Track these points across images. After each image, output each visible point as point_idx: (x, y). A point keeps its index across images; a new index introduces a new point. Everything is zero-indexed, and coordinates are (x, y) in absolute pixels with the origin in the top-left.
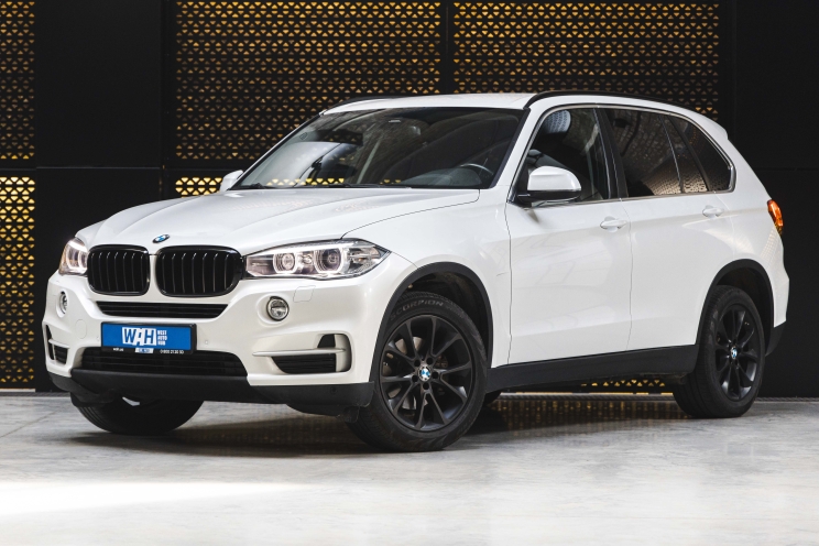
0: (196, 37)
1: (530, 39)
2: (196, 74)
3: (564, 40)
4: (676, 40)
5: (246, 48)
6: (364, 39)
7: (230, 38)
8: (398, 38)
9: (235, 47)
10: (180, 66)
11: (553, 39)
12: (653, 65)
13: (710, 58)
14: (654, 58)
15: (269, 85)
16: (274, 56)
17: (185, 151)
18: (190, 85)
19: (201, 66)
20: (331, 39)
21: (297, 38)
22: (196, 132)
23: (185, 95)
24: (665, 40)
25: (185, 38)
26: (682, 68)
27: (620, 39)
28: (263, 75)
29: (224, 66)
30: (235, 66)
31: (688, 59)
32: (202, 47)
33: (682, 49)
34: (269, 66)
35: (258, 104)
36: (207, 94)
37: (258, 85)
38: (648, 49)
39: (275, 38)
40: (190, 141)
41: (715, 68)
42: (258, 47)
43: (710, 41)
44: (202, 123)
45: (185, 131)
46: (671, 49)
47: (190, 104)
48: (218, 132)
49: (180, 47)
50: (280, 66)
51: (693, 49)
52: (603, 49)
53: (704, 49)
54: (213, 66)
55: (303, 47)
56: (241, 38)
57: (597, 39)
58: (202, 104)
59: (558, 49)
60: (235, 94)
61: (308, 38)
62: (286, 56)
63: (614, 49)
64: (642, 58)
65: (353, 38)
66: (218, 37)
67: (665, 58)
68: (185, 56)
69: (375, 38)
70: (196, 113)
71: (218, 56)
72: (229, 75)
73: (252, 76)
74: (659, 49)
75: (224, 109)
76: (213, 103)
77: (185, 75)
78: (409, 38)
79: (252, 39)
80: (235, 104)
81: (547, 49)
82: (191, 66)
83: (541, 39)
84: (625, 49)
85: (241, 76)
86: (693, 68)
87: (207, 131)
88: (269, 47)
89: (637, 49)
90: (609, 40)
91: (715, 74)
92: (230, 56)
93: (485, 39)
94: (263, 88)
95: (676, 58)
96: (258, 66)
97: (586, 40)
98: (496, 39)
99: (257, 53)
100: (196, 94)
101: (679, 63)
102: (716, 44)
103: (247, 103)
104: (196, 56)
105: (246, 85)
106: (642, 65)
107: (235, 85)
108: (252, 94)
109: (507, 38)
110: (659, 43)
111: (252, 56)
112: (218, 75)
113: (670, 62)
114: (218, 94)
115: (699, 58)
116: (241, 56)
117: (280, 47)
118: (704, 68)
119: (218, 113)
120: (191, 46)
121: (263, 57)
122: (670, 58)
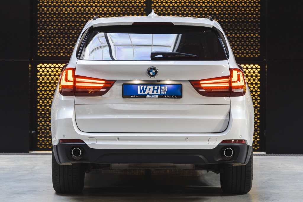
0: (45, 6)
1: (183, 6)
2: (45, 21)
3: (197, 7)
4: (243, 6)
5: (66, 10)
6: (115, 6)
7: (59, 6)
8: (128, 6)
9: (62, 10)
10: (39, 18)
11: (192, 6)
12: (234, 17)
13: (257, 14)
14: (234, 14)
15: (75, 26)
16: (78, 14)
17: (41, 53)
18: (43, 25)
19: (48, 18)
20: (101, 6)
21: (87, 6)
22: (45, 45)
23: (41, 30)
24: (238, 6)
25: (41, 6)
26: (245, 18)
27: (220, 6)
28: (73, 22)
29: (57, 18)
30: (62, 18)
31: (248, 14)
32: (48, 10)
33: (245, 10)
34: (75, 18)
35: (71, 33)
36: (50, 29)
37: (71, 25)
38: (231, 10)
39: (78, 6)
40: (43, 49)
41: (259, 18)
42: (71, 10)
43: (257, 7)
44: (48, 41)
45: (41, 45)
46: (241, 10)
47: (43, 33)
48: (55, 45)
49: (39, 10)
50: (80, 18)
51: (250, 10)
52: (213, 10)
53: (255, 10)
54: (52, 18)
55: (89, 10)
56: (64, 6)
57: (210, 6)
58: (48, 33)
59: (194, 10)
60: (62, 29)
61: (92, 6)
62: (82, 14)
63: (217, 10)
64: (229, 14)
65: (110, 6)
66: (55, 6)
67: (238, 14)
68: (41, 14)
69: (119, 6)
70: (45, 37)
71: (55, 14)
72: (59, 22)
73: (69, 22)
74: (236, 10)
75: (57, 36)
76: (52, 33)
77: (41, 22)
78: (133, 6)
79: (68, 6)
80: (62, 33)
81: (190, 10)
82: (43, 18)
83: (187, 6)
84: (222, 10)
85: (64, 22)
86: (250, 18)
87: (50, 45)
88: (75, 10)
89: (227, 10)
90: (215, 6)
91: (259, 21)
92: (59, 14)
93: (164, 6)
94: (73, 27)
95: (243, 14)
96: (71, 18)
97: (206, 7)
98: (169, 6)
99: (71, 12)
100: (45, 29)
101: (244, 16)
102: (259, 8)
103: (66, 33)
104: (46, 14)
105: (66, 26)
106: (229, 17)
107: (61, 26)
108: (69, 30)
109: (173, 6)
110: (236, 8)
111: (68, 14)
112: (55, 22)
113: (241, 16)
114: (55, 29)
115: (252, 14)
116: (64, 14)
117: (80, 10)
118: (254, 18)
119: (55, 37)
120: (43, 10)
121: (73, 14)
122: (241, 14)
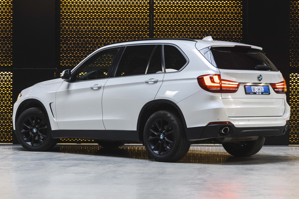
0: (67, 25)
1: (179, 26)
2: (67, 37)
3: (190, 26)
4: (228, 26)
5: (84, 28)
6: (124, 25)
7: (78, 25)
8: (135, 25)
9: (80, 28)
10: (61, 34)
11: (187, 25)
12: (221, 34)
13: (239, 32)
14: (221, 32)
15: (91, 41)
16: (93, 31)
17: (63, 63)
18: (65, 41)
19: (69, 34)
20: (112, 25)
21: (101, 25)
22: (67, 57)
23: (63, 44)
24: (224, 26)
25: (63, 25)
26: (230, 35)
27: (209, 26)
28: (90, 38)
29: (76, 34)
30: (80, 34)
31: (232, 32)
32: (69, 28)
33: (230, 29)
34: (91, 34)
35: (88, 47)
36: (71, 44)
37: (88, 41)
38: (219, 29)
39: (93, 25)
40: (65, 60)
41: (241, 35)
42: (88, 28)
43: (240, 26)
44: (69, 53)
45: (63, 56)
46: (226, 29)
47: (65, 47)
48: (74, 57)
49: (62, 28)
50: (95, 34)
51: (234, 29)
52: (204, 29)
53: (238, 29)
54: (73, 34)
55: (103, 28)
56: (82, 25)
57: (202, 25)
58: (69, 47)
59: (189, 29)
60: (80, 44)
61: (105, 25)
62: (97, 31)
63: (207, 29)
64: (217, 32)
65: (120, 25)
66: (75, 25)
67: (224, 32)
68: (63, 31)
69: (127, 25)
70: (67, 50)
71: (74, 31)
72: (78, 38)
73: (86, 38)
74: (223, 29)
75: (76, 49)
76: (72, 47)
77: (63, 37)
78: (139, 25)
79: (86, 25)
80: (80, 47)
81: (185, 29)
82: (65, 34)
83: (183, 26)
84: (211, 29)
85: (82, 38)
86: (234, 35)
87: (71, 56)
88: (91, 28)
89: (215, 29)
90: (206, 26)
91: (241, 37)
92: (78, 31)
93: (164, 26)
94: (90, 42)
95: (228, 32)
96: (88, 34)
97: (198, 26)
98: (168, 26)
99: (88, 30)
100: (67, 44)
101: (229, 34)
102: (241, 27)
103: (84, 47)
104: (67, 31)
105: (84, 41)
106: (217, 34)
107: (80, 41)
108: (86, 44)
109: (172, 25)
110: (223, 27)
111: (86, 31)
112: (74, 38)
113: (226, 33)
114: (74, 44)
115: (236, 32)
116: (82, 31)
117: (95, 28)
118: (237, 35)
119: (74, 50)
120: (65, 28)
121: (89, 31)
122: (226, 32)
